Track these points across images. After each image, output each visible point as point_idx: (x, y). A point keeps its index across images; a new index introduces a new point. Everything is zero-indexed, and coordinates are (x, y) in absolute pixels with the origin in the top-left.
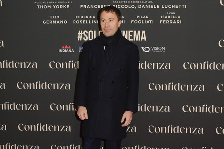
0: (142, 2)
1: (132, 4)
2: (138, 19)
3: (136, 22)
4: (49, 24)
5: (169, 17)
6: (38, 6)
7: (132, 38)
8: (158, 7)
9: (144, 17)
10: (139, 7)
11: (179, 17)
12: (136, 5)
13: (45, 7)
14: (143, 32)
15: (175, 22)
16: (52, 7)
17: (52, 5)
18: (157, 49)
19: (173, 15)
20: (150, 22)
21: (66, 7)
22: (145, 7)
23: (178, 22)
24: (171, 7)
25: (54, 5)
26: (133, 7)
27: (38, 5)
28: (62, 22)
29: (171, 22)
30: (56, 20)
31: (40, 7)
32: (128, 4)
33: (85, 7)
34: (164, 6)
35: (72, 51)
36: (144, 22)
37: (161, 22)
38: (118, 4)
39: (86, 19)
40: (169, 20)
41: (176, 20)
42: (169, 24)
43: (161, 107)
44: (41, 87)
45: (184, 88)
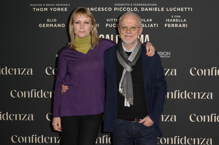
0: (145, 5)
1: (135, 7)
4: (46, 28)
5: (174, 20)
6: (34, 9)
8: (162, 9)
10: (143, 9)
11: (185, 20)
12: (139, 8)
13: (42, 10)
14: (147, 36)
15: (180, 25)
16: (49, 10)
17: (49, 7)
18: (161, 54)
19: (178, 18)
20: (154, 25)
21: (64, 9)
22: (148, 9)
23: (184, 25)
24: (176, 9)
25: (51, 7)
26: (135, 9)
27: (34, 7)
28: (59, 25)
29: (176, 25)
30: (54, 23)
31: (36, 9)
32: (130, 7)
34: (169, 9)
36: (147, 25)
37: (166, 25)
38: (119, 7)
40: (175, 23)
41: (182, 23)
42: (175, 28)
43: (166, 117)
44: (36, 95)
45: (192, 96)
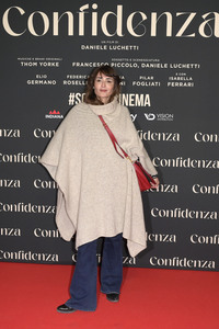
0: (147, 60)
1: (135, 62)
2: (141, 81)
3: (138, 84)
4: (35, 85)
5: (179, 78)
6: (22, 63)
7: (133, 102)
8: (166, 66)
9: (149, 78)
10: (143, 65)
11: (191, 79)
12: (139, 64)
13: (30, 64)
14: (147, 96)
15: (185, 84)
16: (38, 64)
17: (38, 62)
18: (163, 117)
19: (183, 76)
20: (155, 84)
21: (55, 64)
23: (190, 84)
24: (181, 66)
25: (41, 61)
26: (135, 65)
27: (22, 61)
28: (50, 82)
29: (177, 84)
30: (44, 80)
31: (24, 64)
32: (129, 62)
33: (78, 64)
35: (62, 117)
36: (148, 84)
37: (169, 84)
38: (117, 62)
39: (79, 80)
40: (179, 81)
41: (187, 82)
42: (179, 87)
43: (167, 187)
44: (24, 159)
45: (196, 164)
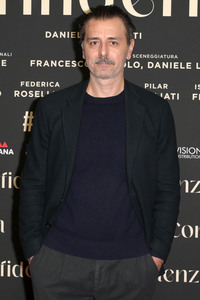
0: (156, 56)
1: (136, 60)
9: (160, 86)
10: (150, 65)
12: (144, 62)
18: (185, 152)
20: (171, 96)
22: (161, 65)
26: (137, 65)
33: (39, 63)
35: (11, 152)
37: (194, 96)
43: (193, 273)
